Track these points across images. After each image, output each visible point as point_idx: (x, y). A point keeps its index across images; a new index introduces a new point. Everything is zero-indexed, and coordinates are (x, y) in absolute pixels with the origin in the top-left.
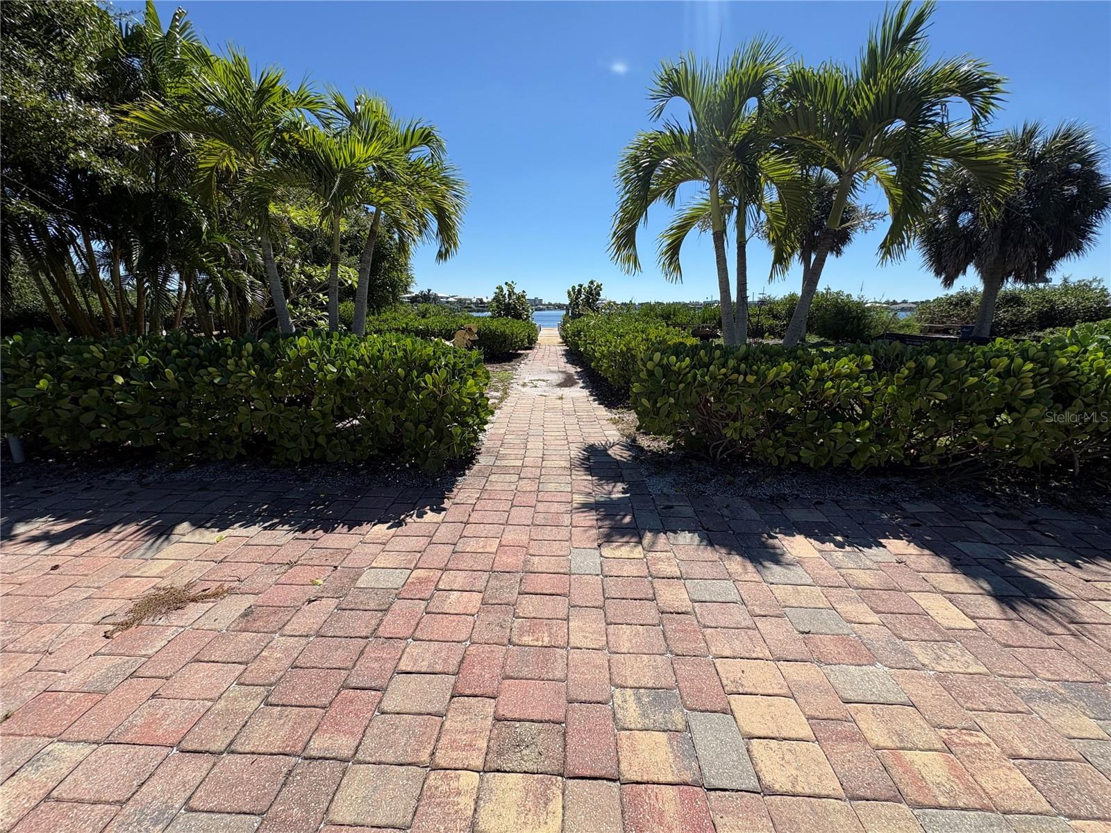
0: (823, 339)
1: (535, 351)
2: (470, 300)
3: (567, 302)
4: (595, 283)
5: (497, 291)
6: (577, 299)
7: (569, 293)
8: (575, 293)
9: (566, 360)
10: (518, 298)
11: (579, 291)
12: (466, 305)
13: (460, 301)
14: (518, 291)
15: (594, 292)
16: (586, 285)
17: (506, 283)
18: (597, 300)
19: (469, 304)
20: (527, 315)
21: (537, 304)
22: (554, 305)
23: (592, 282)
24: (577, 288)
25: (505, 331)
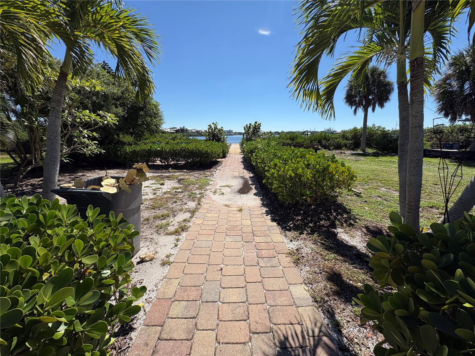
0: (375, 151)
1: (227, 158)
2: (202, 131)
3: (243, 131)
4: (258, 123)
5: (209, 127)
6: (248, 131)
7: (245, 128)
8: (248, 128)
9: (243, 167)
10: (219, 131)
11: (250, 127)
12: (200, 133)
13: (197, 132)
14: (219, 127)
15: (257, 127)
16: (253, 124)
17: (213, 123)
18: (259, 131)
19: (201, 133)
20: (223, 139)
21: (230, 133)
22: (237, 133)
23: (256, 123)
24: (248, 125)
25: (207, 151)
